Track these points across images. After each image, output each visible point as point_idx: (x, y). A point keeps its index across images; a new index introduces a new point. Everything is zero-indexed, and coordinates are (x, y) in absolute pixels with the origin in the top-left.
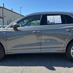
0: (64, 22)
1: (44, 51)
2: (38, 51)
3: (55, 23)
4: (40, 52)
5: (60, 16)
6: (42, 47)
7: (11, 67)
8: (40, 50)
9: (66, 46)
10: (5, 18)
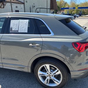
5: (28, 20)
10: (27, 3)
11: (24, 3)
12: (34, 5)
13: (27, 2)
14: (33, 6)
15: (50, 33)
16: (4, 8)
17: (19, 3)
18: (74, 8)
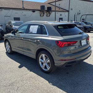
10: (71, 11)
11: (68, 11)
12: (79, 12)
15: (47, 34)
16: (49, 16)
17: (63, 11)
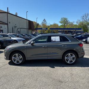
0: (61, 40)
1: (49, 58)
2: (46, 58)
3: (56, 41)
4: (47, 58)
5: (59, 37)
6: (48, 55)
7: (31, 67)
8: (47, 57)
9: (62, 55)
11: (7, 24)
13: (10, 23)
14: (15, 27)
17: (3, 24)
18: (47, 29)
